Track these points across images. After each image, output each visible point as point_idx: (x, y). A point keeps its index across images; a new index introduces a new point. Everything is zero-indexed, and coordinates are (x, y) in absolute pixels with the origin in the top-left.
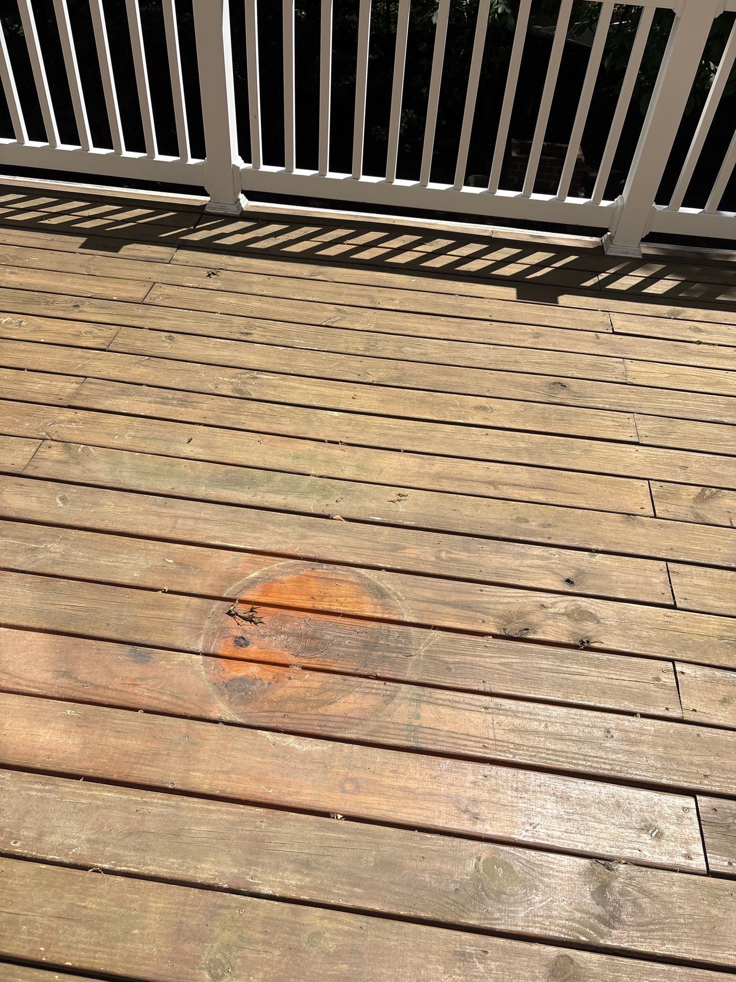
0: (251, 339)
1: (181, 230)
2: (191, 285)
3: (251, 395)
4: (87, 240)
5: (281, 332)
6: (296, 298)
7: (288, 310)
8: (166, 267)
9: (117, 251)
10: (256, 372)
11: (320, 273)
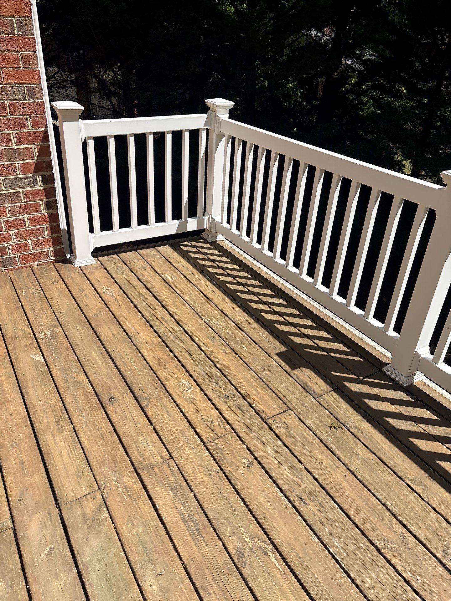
0: (300, 510)
1: (350, 376)
2: (311, 427)
3: (244, 568)
4: (286, 351)
5: (331, 521)
6: (377, 495)
7: (360, 503)
8: (310, 400)
9: (293, 369)
10: (271, 547)
11: (422, 485)
